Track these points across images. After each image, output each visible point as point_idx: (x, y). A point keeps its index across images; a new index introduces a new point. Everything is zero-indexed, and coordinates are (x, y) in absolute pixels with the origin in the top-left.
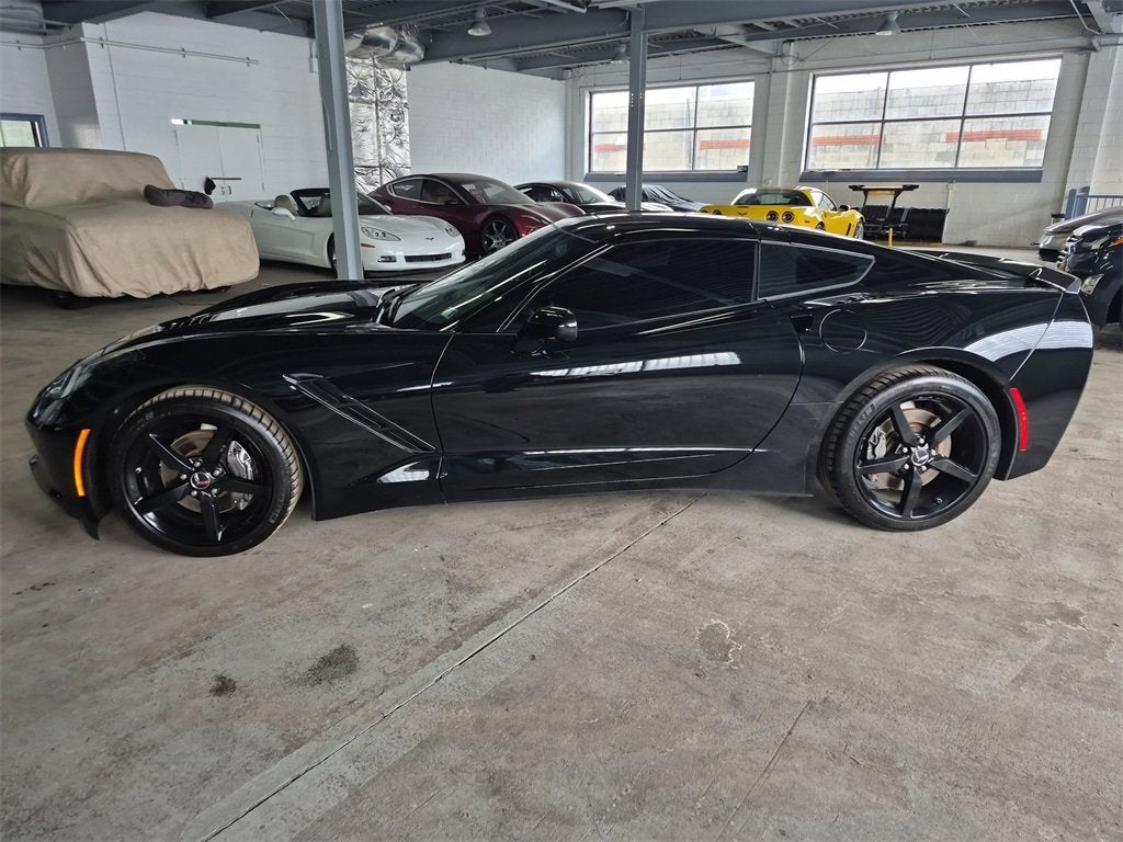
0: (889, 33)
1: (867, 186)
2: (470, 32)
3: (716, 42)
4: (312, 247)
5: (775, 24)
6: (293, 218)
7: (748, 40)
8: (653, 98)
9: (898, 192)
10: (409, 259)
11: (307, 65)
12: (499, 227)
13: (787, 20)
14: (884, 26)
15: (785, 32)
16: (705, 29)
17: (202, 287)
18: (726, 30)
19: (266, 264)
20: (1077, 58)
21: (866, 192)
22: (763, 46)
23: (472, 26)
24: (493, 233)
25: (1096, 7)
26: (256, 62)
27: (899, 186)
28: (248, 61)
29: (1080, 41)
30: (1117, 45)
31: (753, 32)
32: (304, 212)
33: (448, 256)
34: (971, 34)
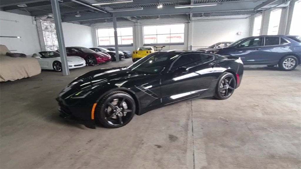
0: (159, 19)
1: (157, 46)
2: (76, 16)
3: (126, 20)
4: (48, 65)
5: (137, 17)
6: (41, 58)
7: (132, 19)
8: (118, 30)
9: (162, 47)
10: (75, 66)
11: (32, 22)
12: (91, 57)
13: (140, 16)
14: (158, 18)
15: (139, 18)
16: (125, 17)
17: (28, 77)
18: (128, 17)
19: (43, 70)
20: (187, 24)
21: (157, 47)
22: (134, 20)
23: (77, 15)
24: (89, 59)
25: (191, 16)
26: (18, 22)
27: (162, 46)
28: (16, 21)
29: (187, 21)
30: (192, 22)
31: (133, 18)
32: (43, 57)
33: (82, 64)
34: (170, 19)
